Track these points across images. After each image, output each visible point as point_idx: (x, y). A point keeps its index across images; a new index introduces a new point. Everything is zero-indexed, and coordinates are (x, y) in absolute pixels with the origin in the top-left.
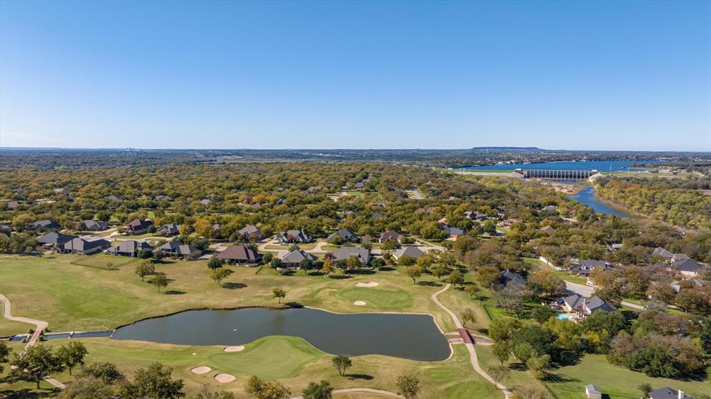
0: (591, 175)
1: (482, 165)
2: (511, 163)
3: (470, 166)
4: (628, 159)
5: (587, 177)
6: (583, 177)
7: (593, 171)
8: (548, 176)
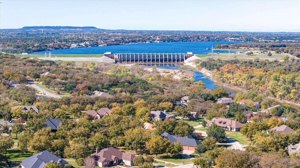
0: (186, 58)
1: (56, 49)
2: (87, 45)
3: (44, 50)
4: (199, 39)
5: (182, 60)
6: (178, 61)
7: (189, 53)
8: (141, 60)
